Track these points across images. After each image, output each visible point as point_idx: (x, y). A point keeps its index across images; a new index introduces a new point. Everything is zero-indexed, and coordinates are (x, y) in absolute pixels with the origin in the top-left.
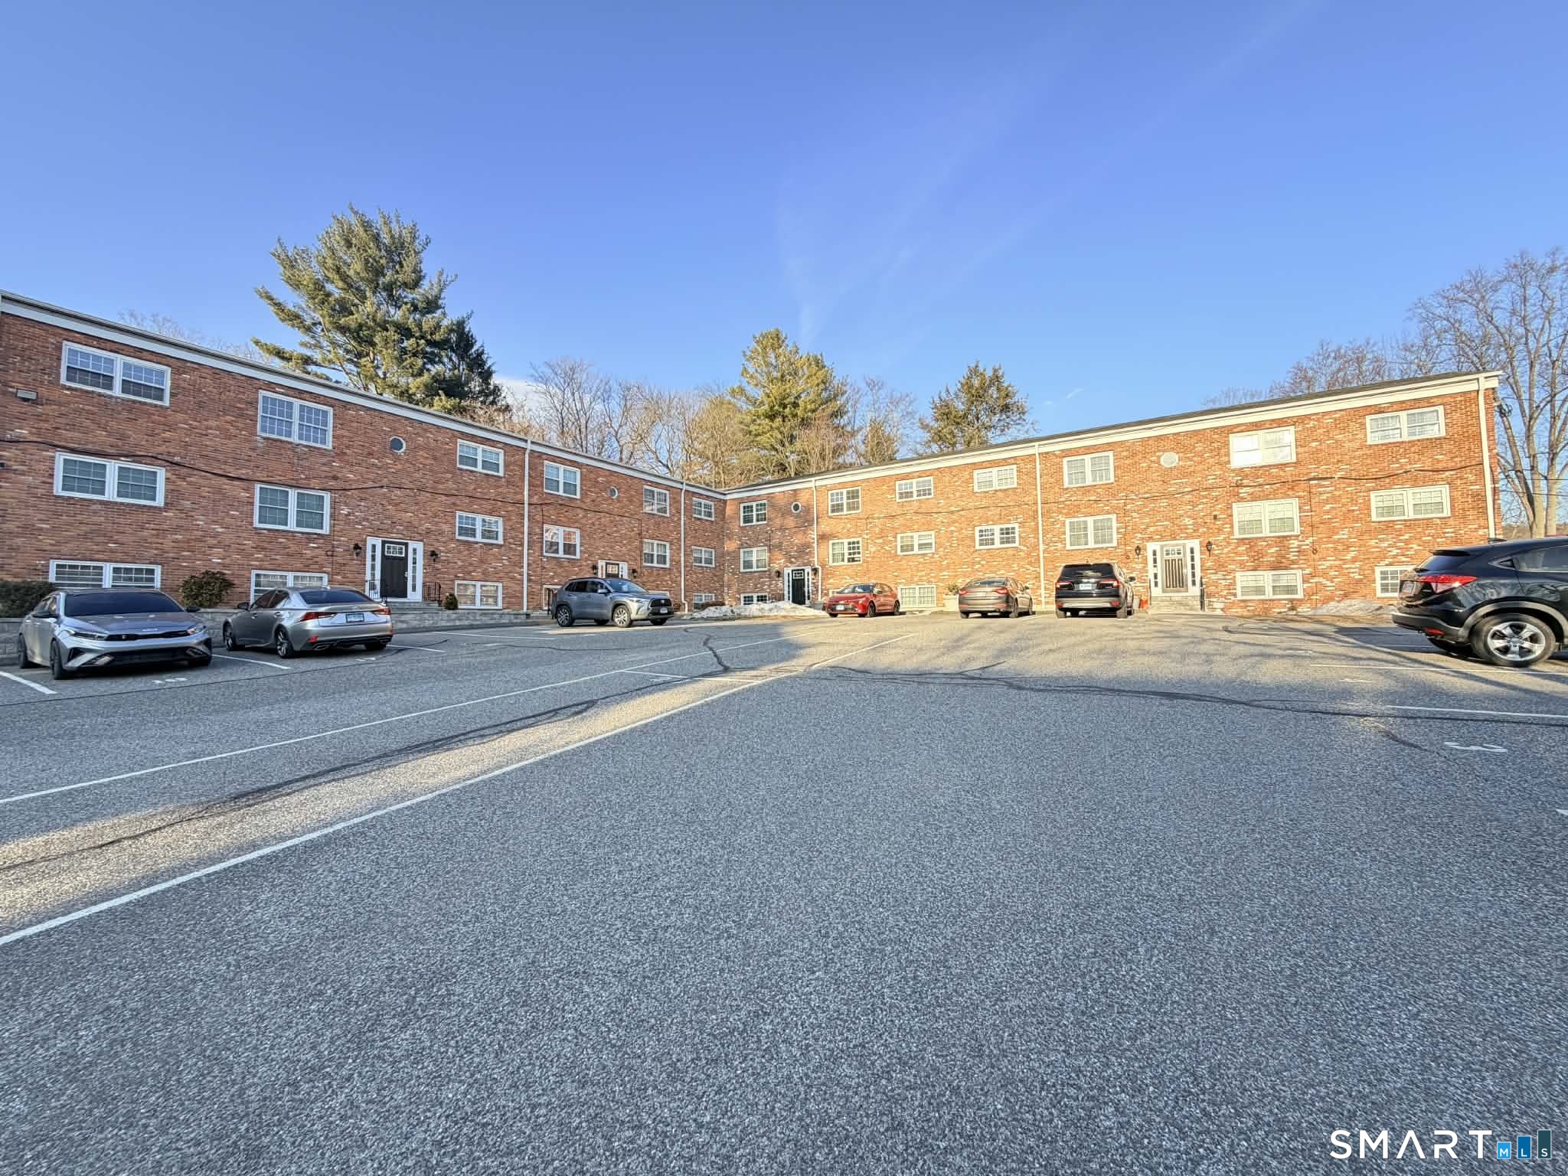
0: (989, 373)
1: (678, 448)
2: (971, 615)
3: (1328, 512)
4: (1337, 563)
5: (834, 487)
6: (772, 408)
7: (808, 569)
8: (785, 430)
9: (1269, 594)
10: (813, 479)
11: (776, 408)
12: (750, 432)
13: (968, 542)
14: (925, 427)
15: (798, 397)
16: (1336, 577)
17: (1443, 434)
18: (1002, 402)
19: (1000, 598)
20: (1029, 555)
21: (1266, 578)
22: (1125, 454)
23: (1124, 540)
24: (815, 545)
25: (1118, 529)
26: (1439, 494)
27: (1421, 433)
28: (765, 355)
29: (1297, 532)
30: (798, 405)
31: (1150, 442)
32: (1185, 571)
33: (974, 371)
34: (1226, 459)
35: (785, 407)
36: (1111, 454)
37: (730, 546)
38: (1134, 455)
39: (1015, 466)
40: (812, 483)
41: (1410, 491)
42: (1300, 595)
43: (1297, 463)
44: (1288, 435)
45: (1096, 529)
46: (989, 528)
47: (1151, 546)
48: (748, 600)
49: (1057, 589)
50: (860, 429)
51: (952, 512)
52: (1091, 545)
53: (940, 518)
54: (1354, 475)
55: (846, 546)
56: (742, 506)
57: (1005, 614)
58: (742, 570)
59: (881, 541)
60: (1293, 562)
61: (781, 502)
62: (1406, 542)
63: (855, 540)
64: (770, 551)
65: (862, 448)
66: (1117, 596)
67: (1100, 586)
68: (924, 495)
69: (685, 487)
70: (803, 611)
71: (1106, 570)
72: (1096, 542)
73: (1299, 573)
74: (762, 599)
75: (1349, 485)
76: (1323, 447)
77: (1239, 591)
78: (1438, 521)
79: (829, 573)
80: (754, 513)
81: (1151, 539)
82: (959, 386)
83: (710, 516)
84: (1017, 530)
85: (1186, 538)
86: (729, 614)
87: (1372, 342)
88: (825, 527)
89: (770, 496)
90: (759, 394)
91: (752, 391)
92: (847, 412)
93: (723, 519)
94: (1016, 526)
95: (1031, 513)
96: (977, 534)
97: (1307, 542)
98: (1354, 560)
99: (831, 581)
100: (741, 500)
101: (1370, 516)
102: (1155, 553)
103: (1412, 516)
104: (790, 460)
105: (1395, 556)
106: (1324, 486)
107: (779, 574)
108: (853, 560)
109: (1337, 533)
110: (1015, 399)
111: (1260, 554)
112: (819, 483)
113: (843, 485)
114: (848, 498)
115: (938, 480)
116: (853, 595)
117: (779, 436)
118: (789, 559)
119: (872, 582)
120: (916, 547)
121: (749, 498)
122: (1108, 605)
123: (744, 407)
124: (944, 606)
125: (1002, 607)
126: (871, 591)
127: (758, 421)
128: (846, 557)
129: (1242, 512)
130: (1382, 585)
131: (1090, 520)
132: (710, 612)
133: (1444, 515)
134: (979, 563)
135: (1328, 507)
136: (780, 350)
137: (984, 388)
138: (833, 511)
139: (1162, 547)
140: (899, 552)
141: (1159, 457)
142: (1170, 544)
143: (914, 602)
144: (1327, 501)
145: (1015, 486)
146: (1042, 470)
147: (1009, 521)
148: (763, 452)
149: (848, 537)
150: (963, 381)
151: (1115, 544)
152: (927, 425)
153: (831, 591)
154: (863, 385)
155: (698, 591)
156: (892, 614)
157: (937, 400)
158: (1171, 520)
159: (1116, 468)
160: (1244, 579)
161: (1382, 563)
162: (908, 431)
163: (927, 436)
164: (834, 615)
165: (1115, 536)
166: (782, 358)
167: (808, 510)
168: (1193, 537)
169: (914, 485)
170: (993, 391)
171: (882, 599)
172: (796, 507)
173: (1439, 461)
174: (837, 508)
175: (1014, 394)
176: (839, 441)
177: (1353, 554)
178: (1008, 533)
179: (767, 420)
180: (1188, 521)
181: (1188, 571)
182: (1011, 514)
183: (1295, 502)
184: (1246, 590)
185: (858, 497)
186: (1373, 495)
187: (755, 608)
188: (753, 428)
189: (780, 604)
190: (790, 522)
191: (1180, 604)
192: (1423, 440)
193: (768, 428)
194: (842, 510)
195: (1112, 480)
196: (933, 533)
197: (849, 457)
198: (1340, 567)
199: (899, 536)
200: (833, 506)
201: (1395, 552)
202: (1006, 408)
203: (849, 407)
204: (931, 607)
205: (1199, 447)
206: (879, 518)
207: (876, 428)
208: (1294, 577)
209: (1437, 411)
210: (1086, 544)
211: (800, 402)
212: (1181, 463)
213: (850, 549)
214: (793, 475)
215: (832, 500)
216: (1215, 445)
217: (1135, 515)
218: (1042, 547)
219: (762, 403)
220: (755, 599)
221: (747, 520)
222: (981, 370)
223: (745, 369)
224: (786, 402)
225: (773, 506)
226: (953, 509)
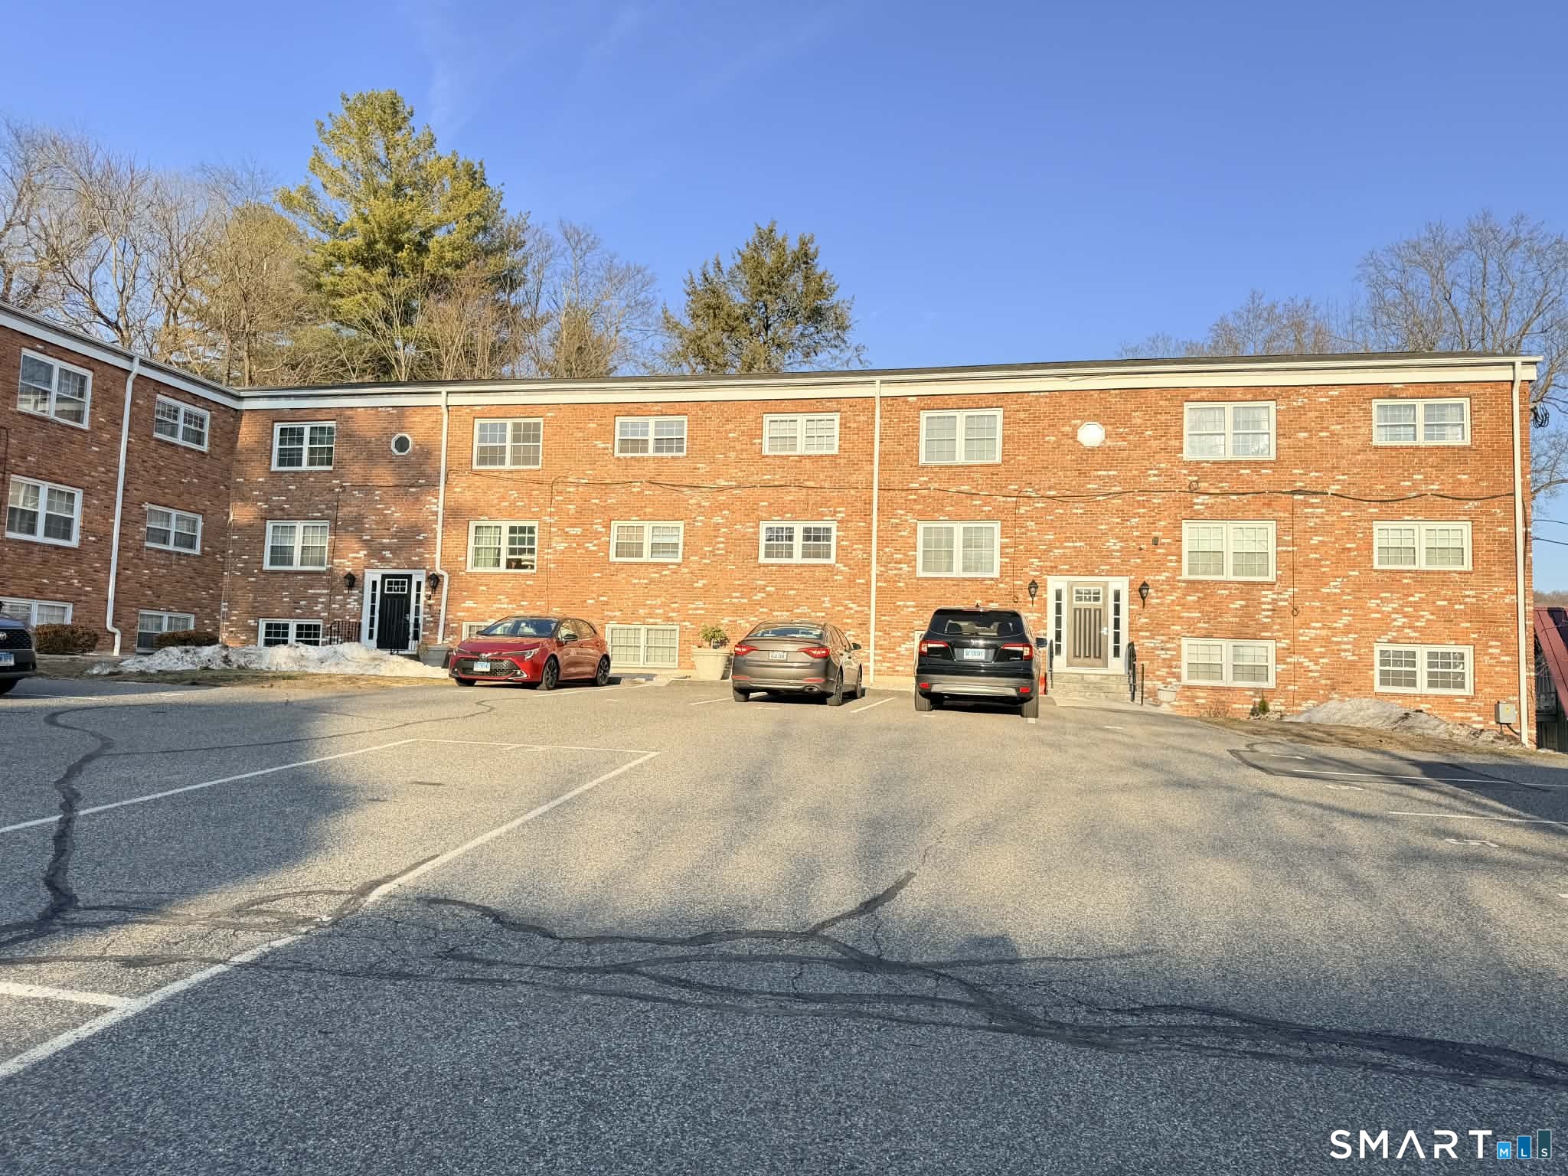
0: (792, 245)
1: (145, 290)
2: (752, 695)
3: (1315, 549)
4: (1324, 632)
5: (488, 412)
6: (371, 245)
7: (419, 576)
8: (394, 292)
9: (1228, 680)
10: (444, 389)
11: (380, 246)
12: (319, 286)
13: (745, 548)
14: (670, 325)
15: (427, 234)
16: (1322, 655)
17: (1467, 442)
18: (810, 302)
19: (812, 665)
20: (851, 581)
21: (1223, 651)
22: (1022, 415)
23: (1011, 568)
24: (439, 527)
25: (1003, 547)
26: (1460, 534)
27: (1442, 437)
28: (364, 137)
29: (1271, 578)
30: (426, 250)
31: (1064, 400)
32: (1104, 631)
33: (766, 238)
34: (1177, 443)
35: (399, 247)
36: (999, 413)
37: (240, 514)
38: (1036, 419)
39: (837, 417)
40: (440, 398)
41: (1425, 526)
42: (1271, 684)
43: (1278, 463)
44: (1268, 415)
45: (967, 545)
46: (785, 524)
47: (1054, 583)
48: (276, 636)
49: (921, 654)
50: (546, 320)
51: (720, 489)
52: (958, 572)
53: (695, 498)
54: (1353, 491)
55: (506, 535)
56: (278, 427)
57: (820, 698)
58: (267, 566)
59: (578, 531)
60: (1265, 627)
61: (367, 428)
62: (1416, 606)
63: (527, 524)
64: (334, 530)
65: (548, 354)
66: (1029, 675)
67: (1001, 655)
68: (670, 449)
69: (136, 368)
70: (397, 666)
71: (1009, 624)
72: (965, 569)
73: (1271, 645)
74: (308, 635)
75: (1346, 508)
76: (1314, 441)
77: (1184, 672)
78: (1457, 577)
79: (464, 587)
80: (306, 446)
81: (1054, 570)
82: (739, 260)
83: (200, 442)
84: (834, 534)
85: (1109, 573)
86: (217, 665)
87: (1312, 305)
88: (463, 491)
89: (339, 413)
90: (348, 215)
91: (330, 203)
92: (523, 281)
93: (232, 449)
94: (834, 526)
95: (859, 505)
96: (763, 536)
97: (1286, 595)
98: (1348, 630)
99: (469, 604)
100: (276, 416)
101: (1371, 560)
102: (1058, 596)
103: (1424, 567)
104: (401, 354)
105: (1400, 629)
106: (1312, 505)
107: (351, 581)
108: (519, 565)
109: (1327, 584)
110: (834, 299)
111: (1219, 610)
112: (454, 400)
113: (505, 411)
114: (516, 439)
115: (695, 423)
116: (510, 640)
117: (382, 303)
118: (375, 552)
119: (555, 612)
120: (647, 549)
121: (295, 414)
122: (1012, 692)
123: (311, 236)
124: (693, 667)
125: (816, 684)
126: (553, 634)
127: (339, 268)
128: (504, 556)
129: (1195, 536)
130: (1382, 672)
131: (958, 528)
132: (171, 659)
133: (1464, 568)
134: (763, 589)
135: (1316, 540)
136: (398, 136)
137: (781, 273)
138: (482, 461)
139: (1071, 585)
140: (613, 558)
141: (1075, 428)
142: (1085, 582)
143: (636, 657)
144: (1315, 531)
145: (835, 451)
146: (883, 428)
147: (820, 517)
148: (346, 332)
149: (511, 517)
150: (747, 253)
151: (996, 574)
152: (676, 325)
153: (465, 626)
154: (557, 235)
155: (152, 606)
156: (593, 683)
157: (698, 279)
158: (1087, 539)
159: (1006, 439)
160: (1191, 650)
161: (1385, 638)
162: (636, 336)
163: (677, 344)
164: (467, 683)
165: (997, 560)
166: (400, 153)
167: (427, 454)
168: (1120, 574)
169: (651, 428)
170: (796, 279)
171: (573, 652)
172: (402, 444)
173: (1460, 483)
174: (492, 456)
175: (832, 291)
176: (505, 334)
177: (1346, 620)
178: (817, 539)
179: (358, 269)
180: (1113, 544)
181: (1108, 631)
182: (825, 502)
183: (1271, 527)
184: (1195, 669)
185: (537, 438)
186: (1377, 526)
187: (281, 657)
188: (326, 279)
189: (347, 648)
190: (384, 476)
191: (1098, 687)
192: (1443, 448)
193: (357, 283)
194: (502, 462)
195: (998, 460)
196: (681, 524)
197: (524, 365)
198: (1327, 640)
199: (614, 525)
200: (482, 449)
201: (1401, 621)
202: (816, 315)
203: (528, 271)
204: (667, 671)
205: (1138, 419)
206: (577, 485)
207: (579, 320)
208: (1263, 652)
209: (1461, 405)
210: (950, 569)
211: (432, 244)
212: (1109, 443)
213: (512, 541)
214: (403, 378)
215: (482, 439)
216: (1163, 418)
217: (1031, 524)
218: (875, 570)
219: (351, 230)
220: (292, 632)
221: (289, 458)
222: (779, 236)
223: (319, 159)
224: (404, 237)
225: (349, 437)
226: (723, 483)
